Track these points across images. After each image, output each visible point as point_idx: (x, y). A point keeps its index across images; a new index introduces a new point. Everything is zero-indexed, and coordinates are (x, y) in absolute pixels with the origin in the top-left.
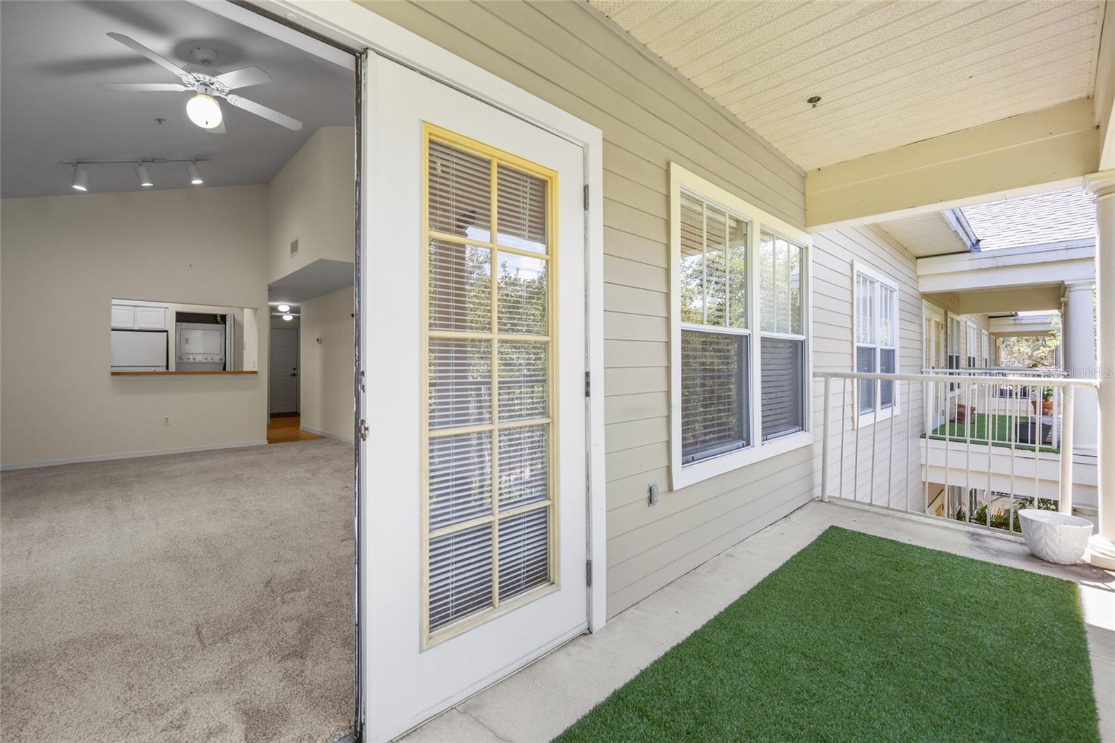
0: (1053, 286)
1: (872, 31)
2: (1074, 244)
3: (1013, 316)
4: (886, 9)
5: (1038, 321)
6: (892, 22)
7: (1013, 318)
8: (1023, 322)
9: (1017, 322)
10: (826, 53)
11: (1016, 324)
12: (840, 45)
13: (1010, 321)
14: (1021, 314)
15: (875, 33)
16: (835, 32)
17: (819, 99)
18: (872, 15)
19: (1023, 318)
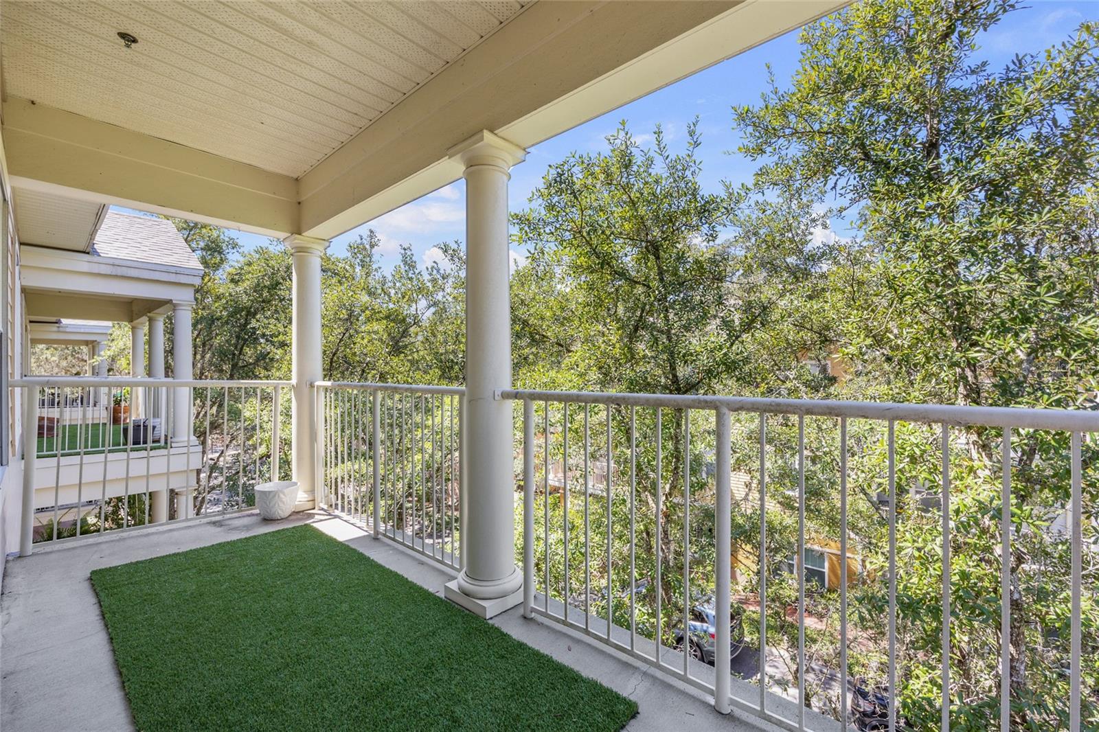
0: (127, 300)
1: (251, 38)
2: (182, 271)
3: (56, 323)
4: (278, 34)
5: (82, 331)
6: (269, 46)
7: (57, 325)
8: (68, 330)
9: (61, 329)
10: (198, 16)
11: (59, 332)
12: (218, 21)
13: (54, 328)
14: (65, 321)
15: (252, 41)
16: (227, 9)
17: (135, 41)
18: (265, 28)
19: (67, 326)
